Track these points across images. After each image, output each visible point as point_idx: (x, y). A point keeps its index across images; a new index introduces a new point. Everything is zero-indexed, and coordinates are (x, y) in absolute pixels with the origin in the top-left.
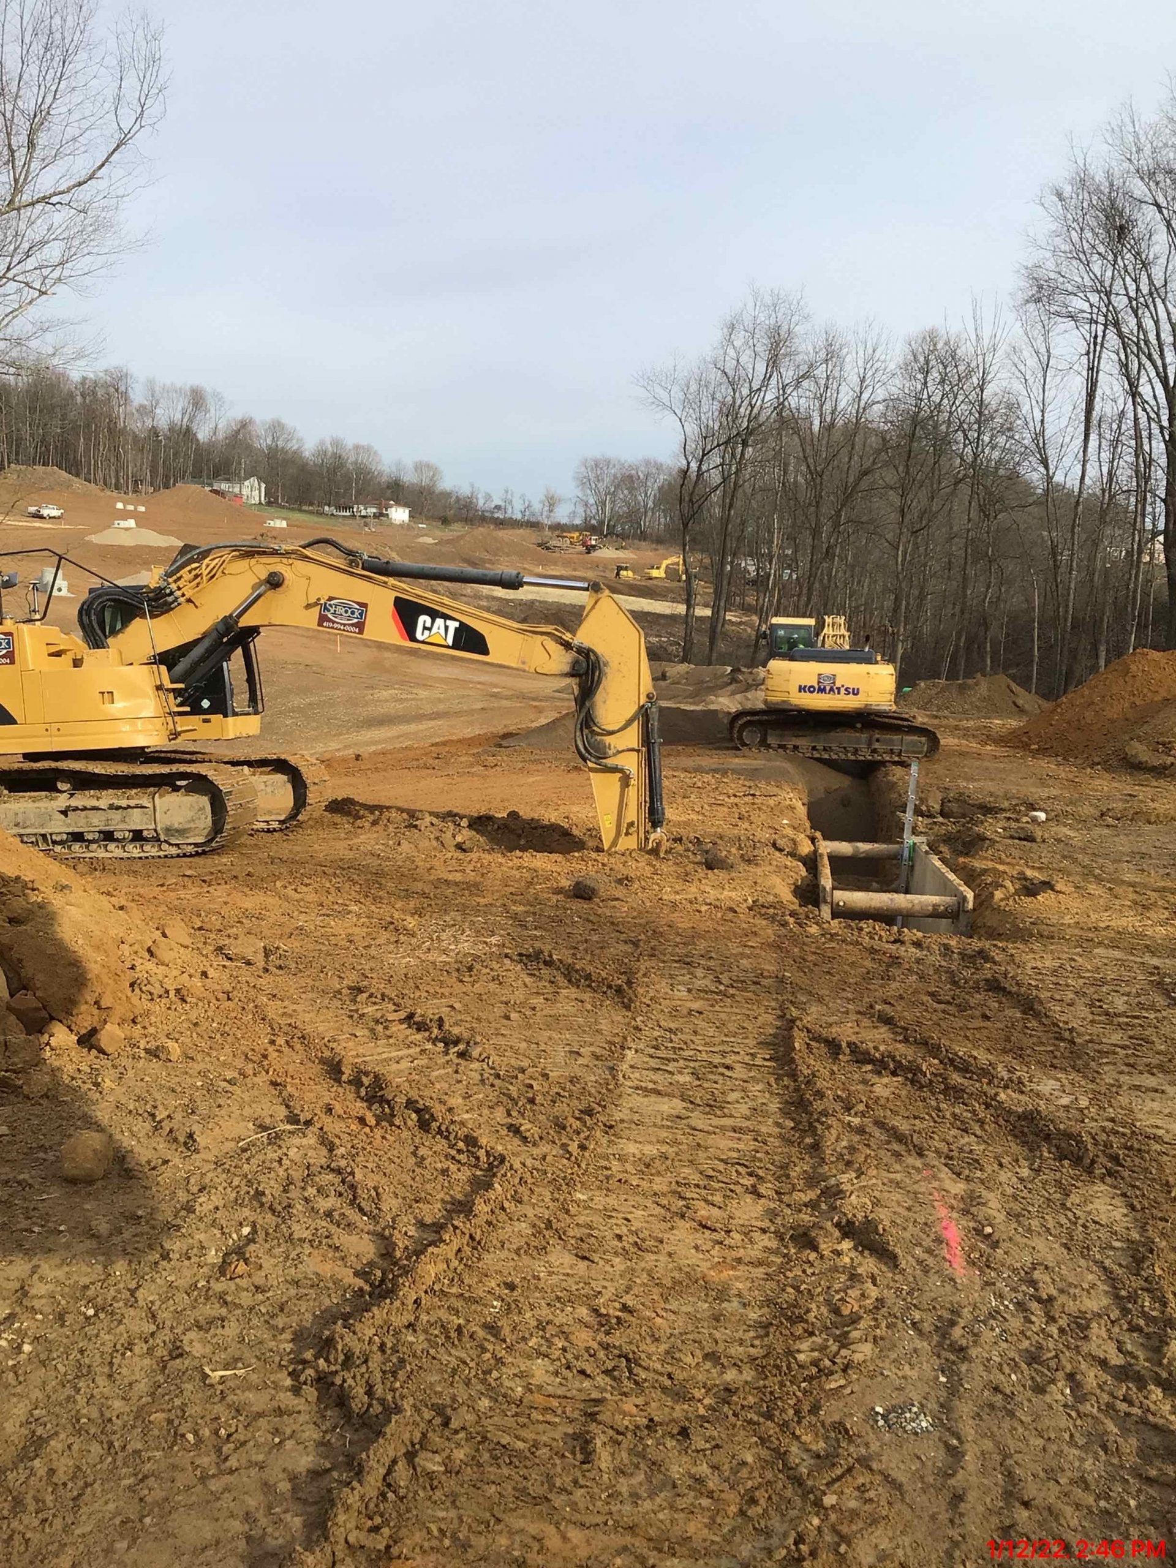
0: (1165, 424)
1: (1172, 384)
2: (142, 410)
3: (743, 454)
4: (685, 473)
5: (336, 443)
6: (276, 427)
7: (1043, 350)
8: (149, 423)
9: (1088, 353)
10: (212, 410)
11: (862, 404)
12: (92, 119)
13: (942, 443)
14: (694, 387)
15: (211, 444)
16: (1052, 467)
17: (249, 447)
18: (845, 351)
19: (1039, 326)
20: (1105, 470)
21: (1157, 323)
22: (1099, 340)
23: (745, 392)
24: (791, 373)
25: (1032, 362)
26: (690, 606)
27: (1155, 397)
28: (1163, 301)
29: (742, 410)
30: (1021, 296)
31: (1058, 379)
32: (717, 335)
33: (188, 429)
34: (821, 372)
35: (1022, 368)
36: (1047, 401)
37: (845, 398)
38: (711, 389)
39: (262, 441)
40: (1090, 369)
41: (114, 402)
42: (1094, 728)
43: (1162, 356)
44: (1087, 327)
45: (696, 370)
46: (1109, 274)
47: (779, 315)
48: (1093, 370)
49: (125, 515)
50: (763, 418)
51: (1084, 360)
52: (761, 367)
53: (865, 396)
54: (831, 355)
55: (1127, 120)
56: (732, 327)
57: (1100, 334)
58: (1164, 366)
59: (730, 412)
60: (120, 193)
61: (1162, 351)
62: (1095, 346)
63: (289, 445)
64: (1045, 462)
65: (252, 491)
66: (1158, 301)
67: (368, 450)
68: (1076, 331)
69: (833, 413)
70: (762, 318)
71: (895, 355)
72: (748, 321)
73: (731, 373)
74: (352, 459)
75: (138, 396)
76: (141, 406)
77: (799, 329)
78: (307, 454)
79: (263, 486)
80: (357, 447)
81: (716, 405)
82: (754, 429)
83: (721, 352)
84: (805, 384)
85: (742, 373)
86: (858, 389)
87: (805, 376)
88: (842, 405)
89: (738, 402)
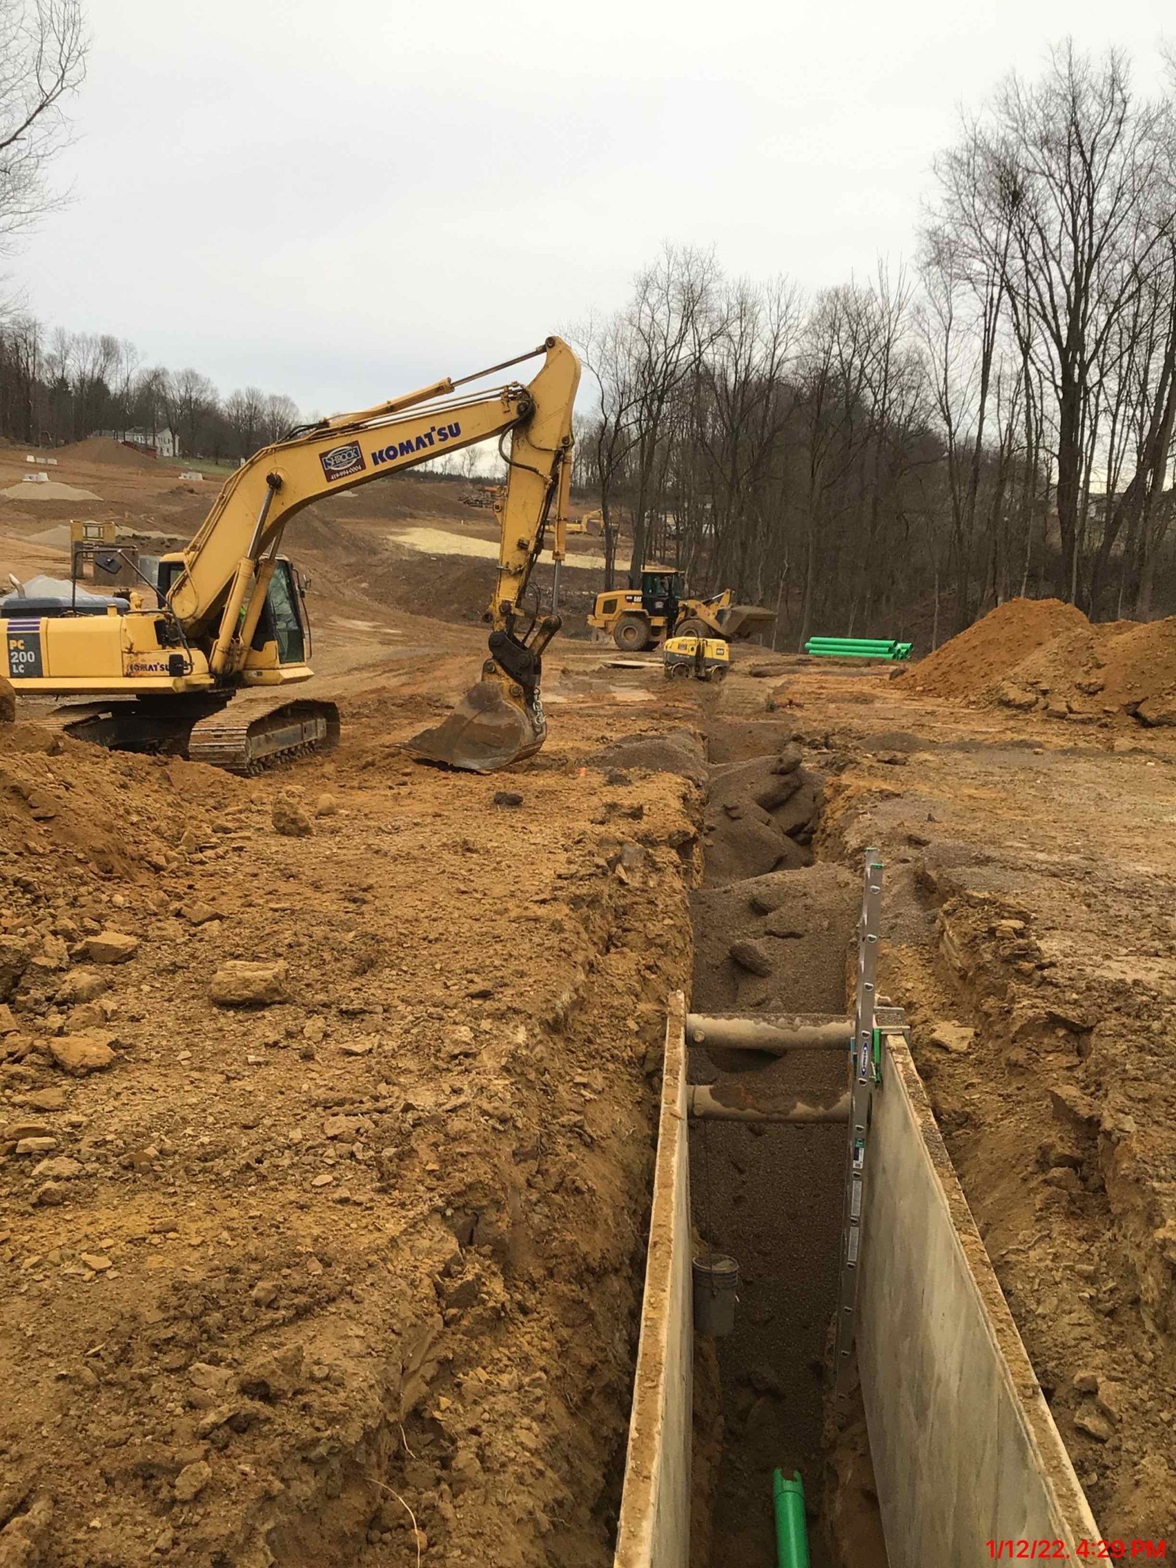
0: (1059, 382)
1: (1065, 343)
2: (51, 361)
3: (659, 410)
4: (603, 427)
5: (252, 394)
6: (190, 378)
7: (945, 311)
8: (58, 374)
9: (985, 314)
10: (124, 361)
11: (776, 360)
12: (14, 81)
13: (853, 400)
14: (610, 344)
15: (125, 396)
16: (954, 424)
17: (163, 399)
18: (757, 309)
19: (942, 287)
20: (1004, 427)
21: (1050, 285)
22: (995, 302)
23: (661, 348)
24: (706, 330)
25: (935, 322)
26: (610, 560)
27: (1050, 356)
28: (1058, 263)
29: (659, 365)
30: (925, 259)
31: (959, 339)
32: (632, 293)
33: (100, 381)
34: (735, 329)
35: (926, 328)
36: (950, 359)
37: (759, 356)
38: (627, 345)
39: (176, 392)
40: (987, 330)
41: (22, 353)
42: (973, 670)
43: (1055, 318)
44: (984, 290)
45: (612, 327)
46: (1004, 237)
47: (692, 272)
48: (989, 332)
49: (36, 468)
50: (678, 373)
51: (982, 321)
52: (676, 324)
53: (779, 352)
54: (745, 311)
55: (1012, 94)
56: (647, 284)
57: (996, 296)
58: (1058, 326)
59: (647, 367)
60: (40, 153)
61: (1055, 312)
62: (992, 307)
63: (203, 396)
64: (948, 419)
65: (166, 443)
66: (1052, 264)
67: (285, 401)
68: (973, 294)
69: (747, 368)
70: (675, 276)
71: (806, 311)
72: (661, 279)
73: (646, 329)
74: (268, 410)
75: (47, 348)
76: (51, 356)
77: (713, 287)
78: (221, 405)
79: (177, 438)
80: (273, 399)
81: (633, 361)
82: (670, 386)
83: (636, 309)
84: (720, 340)
85: (657, 330)
86: (771, 345)
87: (719, 333)
88: (756, 361)
89: (654, 359)
